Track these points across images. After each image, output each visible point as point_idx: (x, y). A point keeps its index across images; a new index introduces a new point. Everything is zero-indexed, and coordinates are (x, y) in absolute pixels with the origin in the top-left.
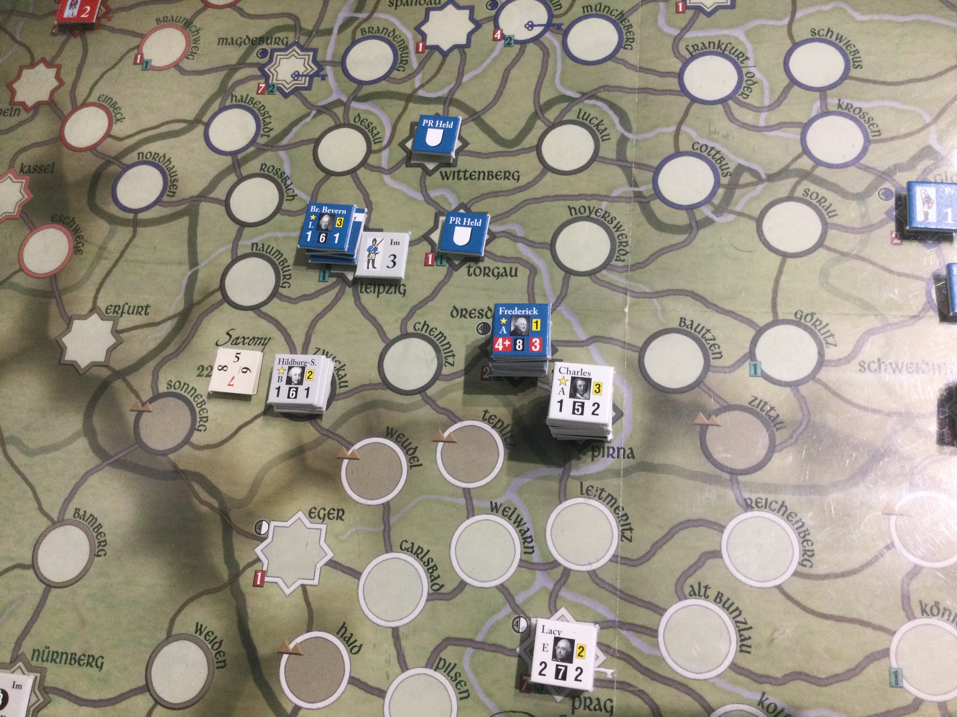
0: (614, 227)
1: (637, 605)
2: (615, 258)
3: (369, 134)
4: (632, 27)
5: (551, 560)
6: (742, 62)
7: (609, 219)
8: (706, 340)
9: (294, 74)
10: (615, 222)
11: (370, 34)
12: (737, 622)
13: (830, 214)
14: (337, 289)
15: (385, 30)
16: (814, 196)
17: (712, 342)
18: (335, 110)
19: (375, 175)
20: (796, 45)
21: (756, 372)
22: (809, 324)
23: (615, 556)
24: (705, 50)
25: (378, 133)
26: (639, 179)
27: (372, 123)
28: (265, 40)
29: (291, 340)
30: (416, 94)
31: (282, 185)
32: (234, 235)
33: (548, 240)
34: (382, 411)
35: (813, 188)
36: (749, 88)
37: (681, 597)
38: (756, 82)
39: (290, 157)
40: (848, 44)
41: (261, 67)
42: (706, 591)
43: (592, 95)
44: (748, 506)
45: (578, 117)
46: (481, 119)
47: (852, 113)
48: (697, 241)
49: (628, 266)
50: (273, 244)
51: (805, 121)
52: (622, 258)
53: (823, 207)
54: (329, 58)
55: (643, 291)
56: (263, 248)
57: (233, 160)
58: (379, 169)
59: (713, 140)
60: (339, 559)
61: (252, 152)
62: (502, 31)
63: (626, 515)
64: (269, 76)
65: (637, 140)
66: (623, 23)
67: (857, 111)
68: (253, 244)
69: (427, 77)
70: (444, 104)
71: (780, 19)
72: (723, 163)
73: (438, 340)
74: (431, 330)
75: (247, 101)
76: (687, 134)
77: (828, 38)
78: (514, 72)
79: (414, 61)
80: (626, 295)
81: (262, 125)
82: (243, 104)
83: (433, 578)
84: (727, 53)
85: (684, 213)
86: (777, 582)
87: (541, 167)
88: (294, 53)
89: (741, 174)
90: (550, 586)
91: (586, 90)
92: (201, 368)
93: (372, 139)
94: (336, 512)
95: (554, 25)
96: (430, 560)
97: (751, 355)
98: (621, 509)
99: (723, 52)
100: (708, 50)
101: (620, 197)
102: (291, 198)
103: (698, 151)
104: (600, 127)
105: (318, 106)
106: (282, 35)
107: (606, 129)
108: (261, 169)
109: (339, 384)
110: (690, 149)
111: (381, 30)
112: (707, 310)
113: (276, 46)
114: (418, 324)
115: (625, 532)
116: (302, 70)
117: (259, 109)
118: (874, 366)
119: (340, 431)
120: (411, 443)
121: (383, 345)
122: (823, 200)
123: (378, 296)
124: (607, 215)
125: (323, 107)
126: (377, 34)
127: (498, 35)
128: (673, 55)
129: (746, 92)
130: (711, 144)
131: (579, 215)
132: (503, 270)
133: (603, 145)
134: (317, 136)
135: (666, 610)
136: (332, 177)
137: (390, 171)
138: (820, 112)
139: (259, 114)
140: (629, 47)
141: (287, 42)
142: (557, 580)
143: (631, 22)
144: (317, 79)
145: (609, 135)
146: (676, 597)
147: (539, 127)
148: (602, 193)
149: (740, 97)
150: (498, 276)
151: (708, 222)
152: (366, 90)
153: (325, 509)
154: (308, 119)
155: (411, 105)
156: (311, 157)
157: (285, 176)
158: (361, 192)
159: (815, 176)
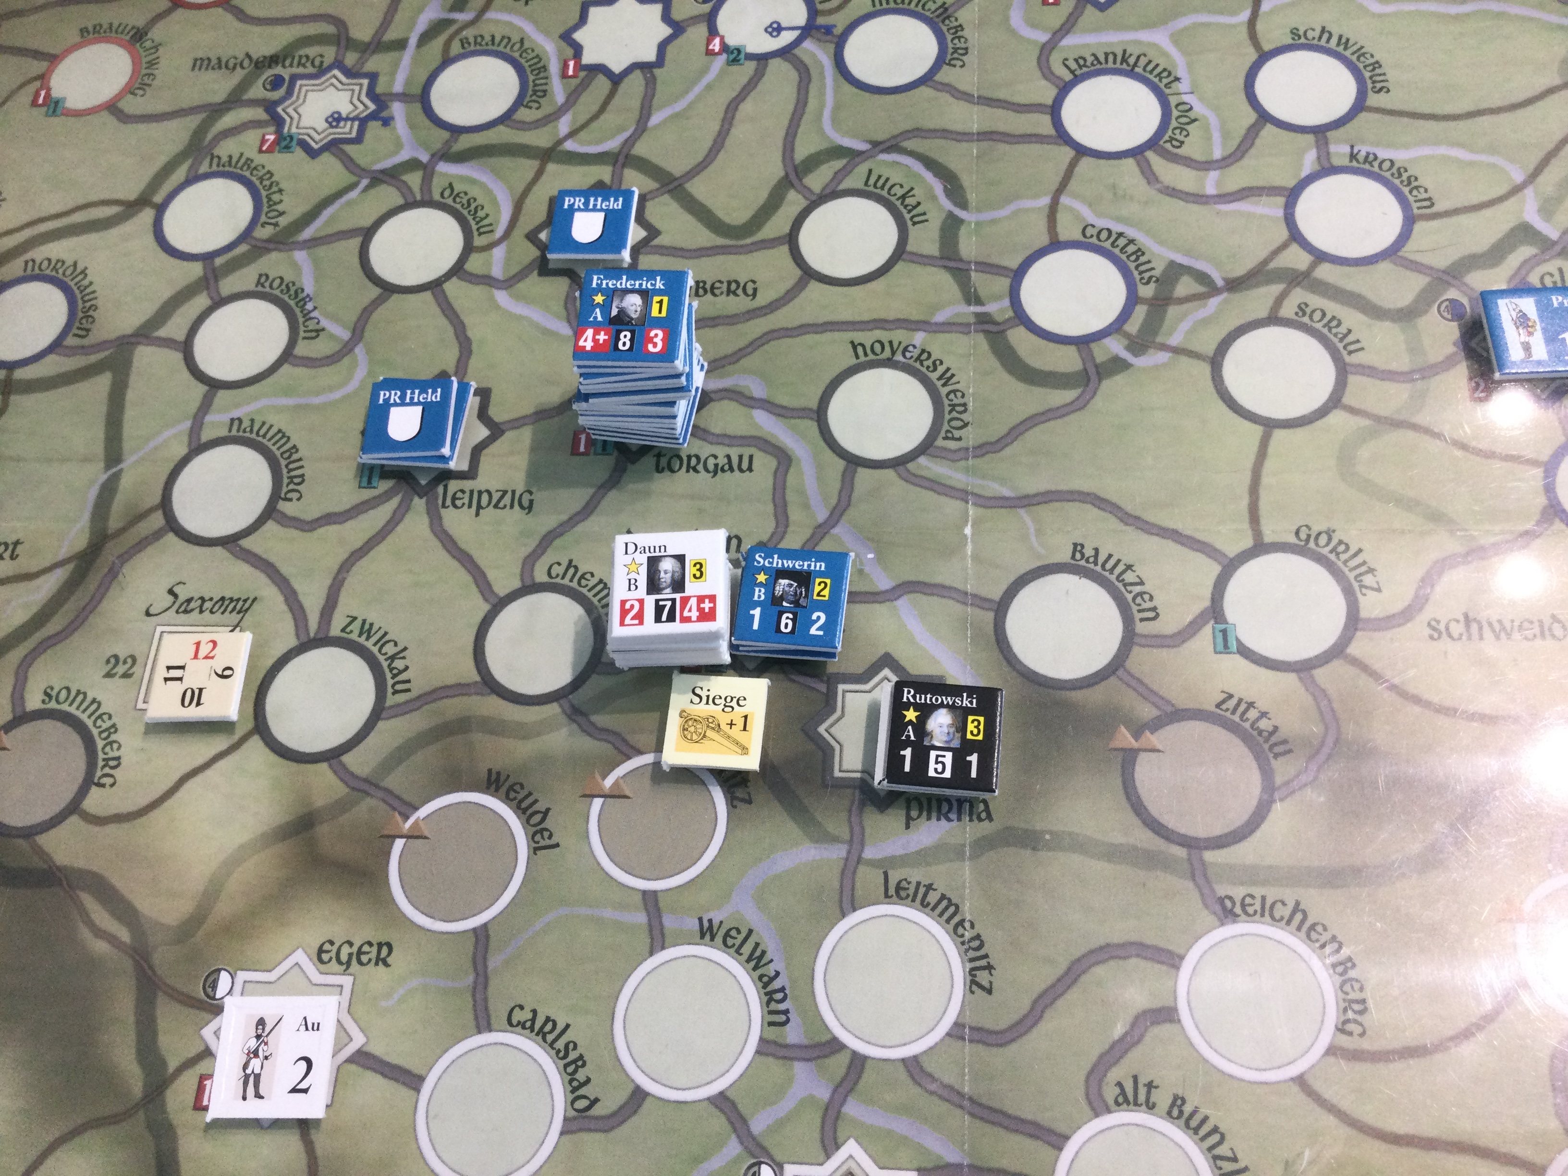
0: (939, 379)
1: (1006, 1128)
2: (943, 434)
3: (470, 218)
4: (963, 30)
5: (825, 1038)
6: (1167, 86)
7: (929, 363)
8: (1126, 585)
9: (332, 116)
10: (941, 369)
11: (478, 47)
12: (1216, 1158)
13: (1352, 348)
14: (395, 502)
15: (506, 41)
16: (1317, 316)
17: (1137, 589)
18: (405, 178)
19: (478, 291)
20: (1264, 57)
21: (1226, 646)
22: (1325, 551)
23: (957, 1025)
24: (1098, 66)
25: (487, 215)
26: (982, 293)
27: (475, 200)
28: (281, 59)
29: (299, 602)
30: (561, 148)
31: (297, 311)
32: (197, 404)
33: (814, 404)
34: (480, 735)
35: (1315, 301)
36: (1182, 129)
37: (1099, 1108)
38: (1195, 120)
39: (316, 263)
40: (1360, 53)
41: (270, 107)
42: (1149, 1093)
43: (892, 146)
44: (1226, 913)
45: (866, 184)
46: (685, 190)
47: (1376, 169)
48: (1098, 402)
49: (967, 449)
50: (271, 419)
51: (1291, 183)
52: (957, 434)
53: (1335, 335)
54: (398, 87)
55: (997, 495)
56: (252, 426)
57: (205, 268)
58: (487, 280)
59: (1119, 219)
60: (378, 1049)
61: (243, 255)
62: (722, 38)
63: (978, 937)
64: (284, 120)
65: (978, 224)
66: (947, 22)
67: (1386, 165)
68: (232, 420)
69: (583, 118)
70: (614, 165)
71: (1233, 13)
72: (1143, 259)
73: (595, 596)
74: (582, 577)
75: (240, 165)
76: (1071, 210)
77: (1323, 42)
78: (747, 107)
79: (558, 92)
80: (967, 502)
81: (265, 205)
82: (231, 169)
83: (575, 1084)
84: (1137, 70)
85: (1071, 351)
86: (1294, 1071)
87: (798, 272)
88: (334, 81)
89: (1177, 280)
90: (824, 1094)
91: (880, 137)
92: (113, 660)
93: (474, 227)
94: (374, 949)
95: (818, 28)
96: (571, 1046)
97: (1216, 612)
98: (967, 925)
99: (1132, 70)
100: (1104, 66)
101: (949, 324)
102: (314, 334)
103: (1094, 240)
104: (908, 201)
105: (374, 171)
106: (312, 51)
107: (919, 204)
108: (258, 283)
109: (393, 686)
110: (1078, 237)
111: (497, 40)
112: (1124, 527)
113: (301, 70)
114: (556, 567)
115: (978, 973)
116: (345, 109)
117: (261, 179)
118: (1457, 629)
119: (392, 781)
120: (536, 801)
121: (485, 607)
122: (1334, 323)
123: (477, 514)
124: (925, 356)
125: (383, 172)
126: (490, 47)
127: (716, 45)
128: (1038, 74)
129: (1178, 137)
130: (1116, 228)
131: (871, 357)
132: (726, 460)
133: (914, 232)
134: (367, 222)
135: (1067, 1138)
136: (395, 296)
137: (509, 283)
138: (1317, 167)
139: (261, 187)
140: (959, 63)
141: (322, 62)
142: (838, 1079)
143: (960, 21)
144: (374, 126)
145: (924, 214)
146: (1088, 1110)
147: (794, 202)
148: (915, 315)
149: (1168, 146)
150: (715, 473)
151: (1117, 365)
152: (465, 142)
153: (351, 944)
154: (353, 195)
155: (551, 167)
156: (356, 260)
157: (305, 294)
158: (451, 322)
159: (1316, 279)
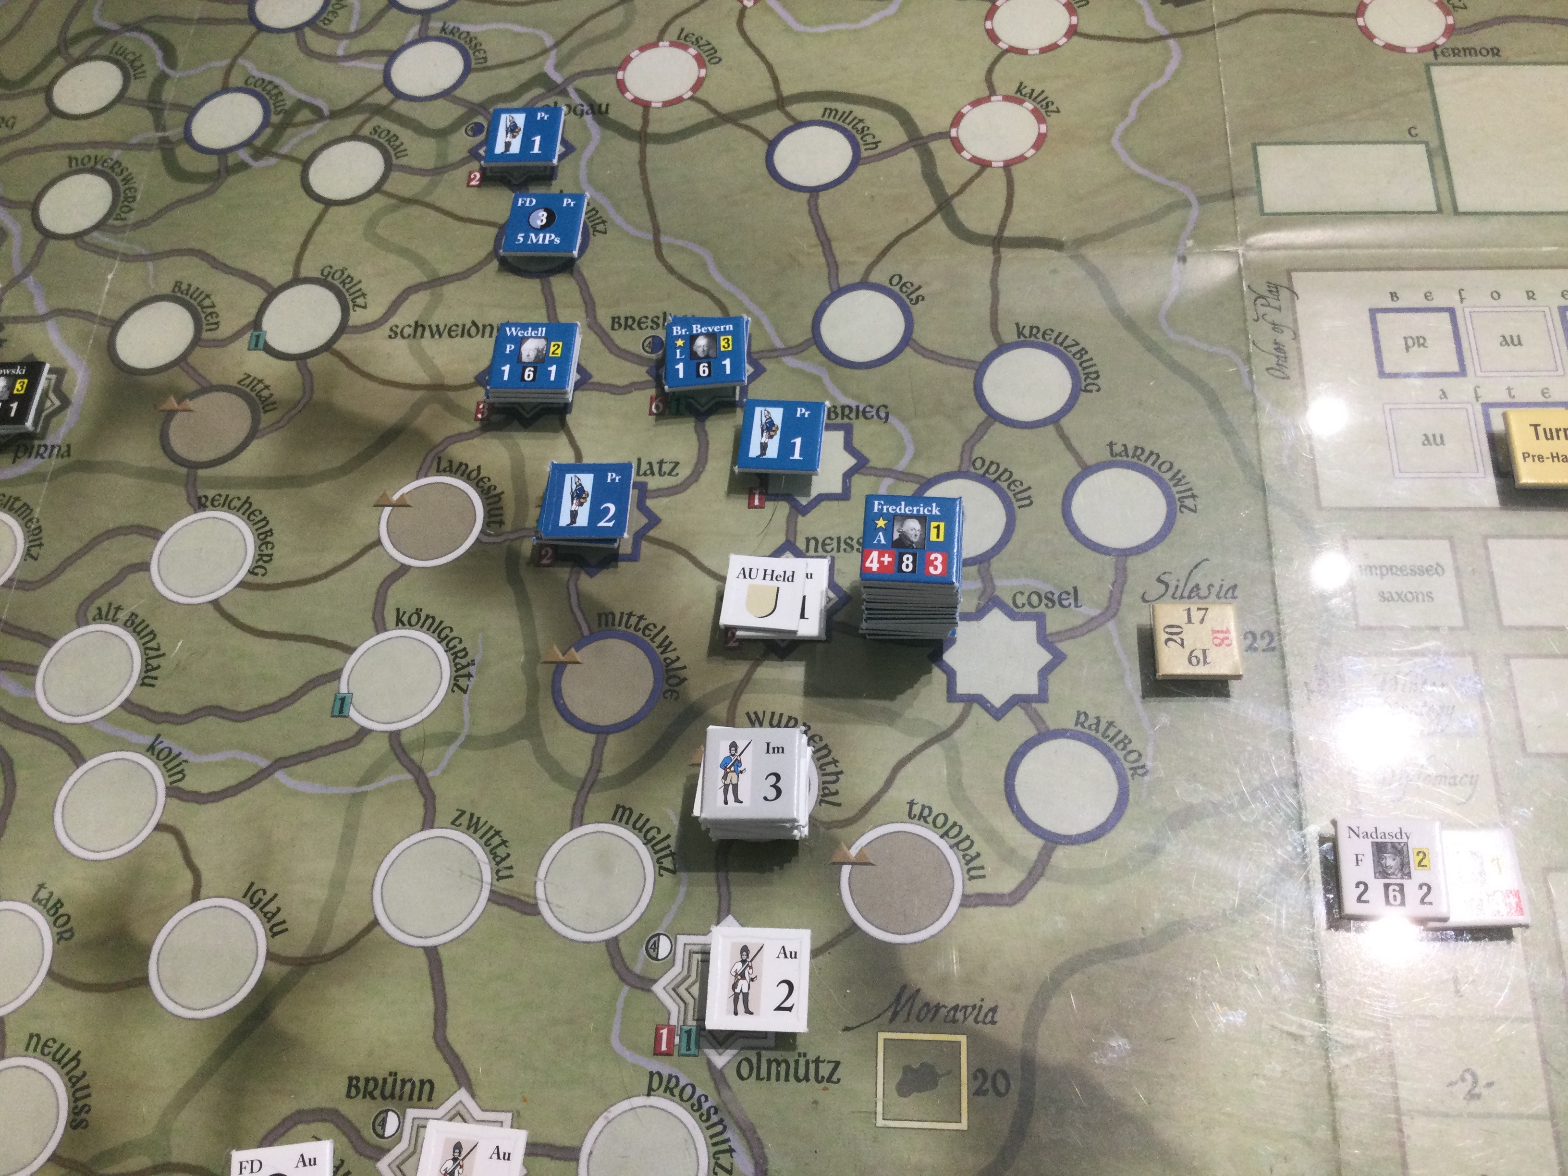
0: (123, 180)
1: (20, 637)
2: (114, 216)
7: (118, 170)
8: (203, 308)
10: (126, 174)
12: (146, 649)
13: (400, 154)
16: (383, 135)
17: (209, 310)
21: (256, 345)
22: (337, 283)
23: (8, 580)
26: (168, 123)
33: (32, 198)
35: (385, 124)
36: (334, 12)
37: (82, 622)
43: (136, 27)
44: (200, 505)
45: (111, 52)
47: (456, 38)
48: (222, 192)
49: (127, 225)
51: (395, 49)
52: (122, 216)
53: (392, 146)
55: (138, 253)
59: (272, 72)
63: (39, 528)
65: (179, 78)
67: (463, 36)
72: (280, 98)
76: (243, 67)
80: (115, 259)
85: (215, 158)
86: (213, 596)
87: (47, 111)
89: (298, 111)
91: (129, 20)
97: (256, 324)
98: (35, 521)
101: (140, 144)
103: (252, 86)
110: (240, 83)
112: (211, 270)
115: (33, 548)
118: (408, 331)
122: (394, 139)
124: (116, 165)
129: (330, 17)
130: (268, 77)
131: (80, 166)
133: (134, 84)
135: (55, 641)
138: (417, 37)
145: (144, 72)
146: (74, 624)
147: (58, 64)
148: (119, 139)
149: (321, 24)
151: (242, 166)
159: (392, 111)
